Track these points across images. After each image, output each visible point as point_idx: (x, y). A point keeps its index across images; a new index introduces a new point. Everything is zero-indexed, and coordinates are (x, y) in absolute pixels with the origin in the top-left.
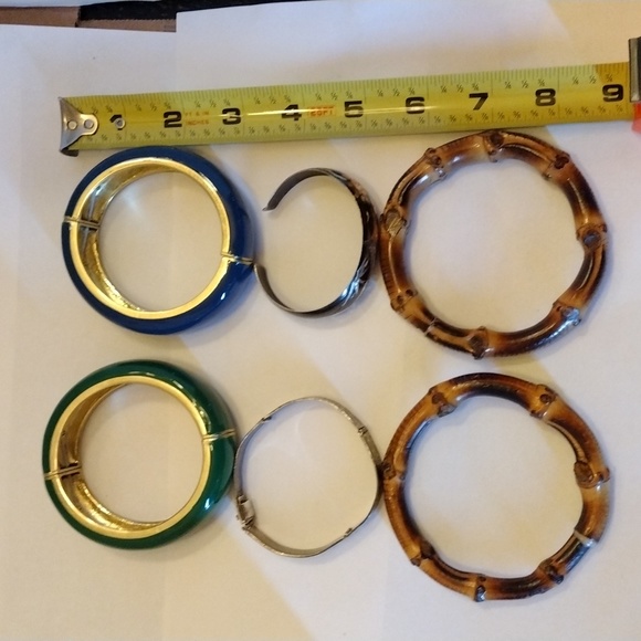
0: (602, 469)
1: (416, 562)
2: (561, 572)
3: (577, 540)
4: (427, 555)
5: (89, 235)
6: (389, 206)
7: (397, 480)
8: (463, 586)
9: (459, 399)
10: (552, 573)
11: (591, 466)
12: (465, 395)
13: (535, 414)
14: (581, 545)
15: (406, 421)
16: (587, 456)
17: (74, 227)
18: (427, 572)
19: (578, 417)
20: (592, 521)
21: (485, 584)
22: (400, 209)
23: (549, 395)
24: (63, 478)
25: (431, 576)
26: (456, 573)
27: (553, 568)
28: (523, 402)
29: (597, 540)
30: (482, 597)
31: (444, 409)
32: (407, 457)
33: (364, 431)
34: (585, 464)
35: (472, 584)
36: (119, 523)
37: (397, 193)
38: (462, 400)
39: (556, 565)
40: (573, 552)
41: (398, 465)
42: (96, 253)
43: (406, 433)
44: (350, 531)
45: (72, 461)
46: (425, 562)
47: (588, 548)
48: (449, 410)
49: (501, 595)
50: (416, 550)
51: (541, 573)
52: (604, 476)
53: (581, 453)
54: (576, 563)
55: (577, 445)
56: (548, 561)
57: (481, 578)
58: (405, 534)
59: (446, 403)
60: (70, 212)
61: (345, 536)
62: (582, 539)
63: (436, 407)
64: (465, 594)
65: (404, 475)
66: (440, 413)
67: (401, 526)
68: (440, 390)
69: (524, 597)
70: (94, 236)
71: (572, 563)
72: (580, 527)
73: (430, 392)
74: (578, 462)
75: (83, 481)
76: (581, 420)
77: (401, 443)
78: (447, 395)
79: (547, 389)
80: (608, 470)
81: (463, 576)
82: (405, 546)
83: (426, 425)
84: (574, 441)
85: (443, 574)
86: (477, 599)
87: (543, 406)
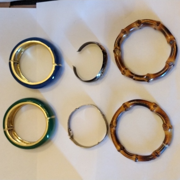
0: (170, 126)
1: (119, 151)
2: (159, 154)
3: (163, 145)
4: (122, 149)
5: (17, 65)
6: (115, 47)
7: (114, 128)
8: (132, 157)
9: (131, 106)
10: (156, 154)
11: (167, 125)
12: (132, 105)
13: (152, 110)
14: (164, 146)
15: (117, 112)
16: (166, 122)
17: (12, 63)
18: (122, 154)
19: (164, 111)
20: (168, 140)
21: (138, 157)
22: (118, 47)
23: (156, 105)
24: (9, 131)
25: (123, 155)
26: (130, 154)
27: (157, 153)
28: (148, 107)
29: (169, 145)
30: (137, 161)
31: (127, 109)
32: (117, 122)
33: (103, 115)
34: (165, 124)
35: (134, 157)
36: (24, 142)
37: (116, 43)
38: (132, 107)
39: (157, 152)
40: (162, 148)
41: (114, 125)
42: (19, 70)
43: (116, 116)
44: (99, 143)
45: (12, 126)
46: (122, 151)
47: (166, 147)
48: (128, 109)
49: (142, 160)
50: (119, 147)
51: (153, 154)
52: (171, 127)
53: (164, 121)
54: (163, 151)
55: (163, 119)
56: (156, 151)
57: (137, 155)
58: (116, 143)
59: (127, 108)
60: (10, 59)
61: (97, 144)
62: (165, 145)
63: (124, 109)
64: (132, 160)
65: (116, 127)
66: (126, 110)
67: (115, 141)
68: (126, 104)
69: (149, 161)
70: (18, 65)
71: (162, 151)
72: (164, 142)
73: (123, 104)
74: (164, 124)
75: (14, 131)
76: (164, 112)
77: (115, 118)
78: (128, 105)
79: (155, 104)
80: (172, 126)
81: (132, 155)
82: (116, 146)
83: (122, 113)
84: (163, 118)
85: (126, 154)
86: (136, 161)
87: (154, 108)
